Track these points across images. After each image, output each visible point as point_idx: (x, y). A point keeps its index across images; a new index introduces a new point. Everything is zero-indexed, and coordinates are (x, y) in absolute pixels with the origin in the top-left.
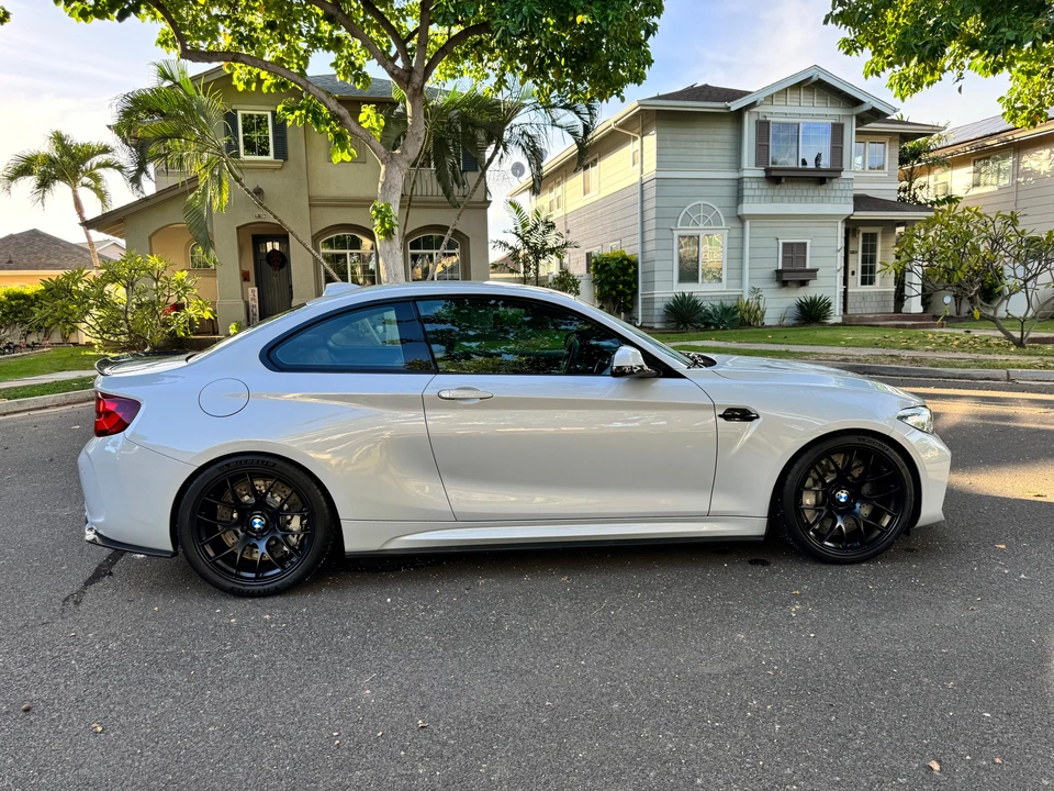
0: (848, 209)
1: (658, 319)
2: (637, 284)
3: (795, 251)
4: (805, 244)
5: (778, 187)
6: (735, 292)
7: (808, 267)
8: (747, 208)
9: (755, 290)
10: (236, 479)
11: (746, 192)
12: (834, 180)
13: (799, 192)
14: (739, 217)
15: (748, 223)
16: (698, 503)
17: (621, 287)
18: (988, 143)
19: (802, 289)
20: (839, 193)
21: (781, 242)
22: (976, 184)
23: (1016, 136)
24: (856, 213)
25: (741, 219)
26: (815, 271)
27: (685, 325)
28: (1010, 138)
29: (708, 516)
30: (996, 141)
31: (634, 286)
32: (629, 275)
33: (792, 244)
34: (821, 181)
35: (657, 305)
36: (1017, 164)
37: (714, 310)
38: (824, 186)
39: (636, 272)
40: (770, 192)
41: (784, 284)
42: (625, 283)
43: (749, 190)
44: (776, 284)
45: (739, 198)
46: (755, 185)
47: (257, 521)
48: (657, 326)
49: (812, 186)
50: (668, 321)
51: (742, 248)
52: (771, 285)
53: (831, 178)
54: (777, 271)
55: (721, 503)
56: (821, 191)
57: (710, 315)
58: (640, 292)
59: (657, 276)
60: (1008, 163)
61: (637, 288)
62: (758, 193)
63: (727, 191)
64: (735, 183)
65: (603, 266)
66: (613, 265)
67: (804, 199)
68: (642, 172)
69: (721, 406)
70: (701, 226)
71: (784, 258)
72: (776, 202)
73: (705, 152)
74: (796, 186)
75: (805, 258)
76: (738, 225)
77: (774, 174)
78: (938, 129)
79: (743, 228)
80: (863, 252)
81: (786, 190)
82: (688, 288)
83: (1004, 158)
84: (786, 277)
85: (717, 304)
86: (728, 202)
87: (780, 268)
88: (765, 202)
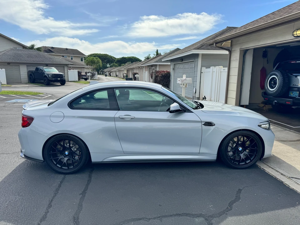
10: (61, 140)
16: (196, 150)
29: (199, 154)
47: (67, 152)
55: (203, 150)
69: (203, 122)
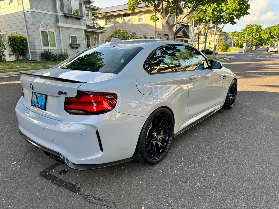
0: (85, 28)
1: (38, 58)
2: (27, 46)
3: (74, 38)
4: (76, 37)
5: (68, 19)
6: (60, 50)
7: (77, 43)
8: (61, 24)
9: (66, 49)
11: (59, 20)
12: (81, 19)
13: (73, 21)
14: (58, 27)
15: (61, 29)
17: (22, 47)
18: (108, 14)
19: (77, 49)
20: (83, 23)
21: (70, 35)
22: (106, 24)
23: (115, 13)
24: (87, 29)
25: (59, 28)
26: (80, 44)
27: (49, 60)
28: (113, 14)
30: (110, 14)
31: (26, 47)
32: (24, 43)
33: (73, 36)
34: (79, 19)
35: (37, 53)
36: (115, 20)
37: (56, 55)
38: (79, 20)
39: (26, 42)
40: (66, 21)
41: (73, 48)
42: (23, 46)
43: (60, 19)
44: (70, 48)
45: (57, 21)
46: (61, 18)
48: (38, 60)
49: (76, 20)
50: (42, 59)
51: (60, 37)
52: (69, 48)
53: (81, 18)
54: (70, 44)
56: (78, 21)
57: (55, 56)
58: (29, 49)
59: (36, 44)
60: (112, 20)
61: (28, 47)
62: (63, 20)
63: (53, 18)
64: (55, 16)
65: (14, 40)
66: (18, 39)
67: (75, 24)
68: (23, 9)
70: (47, 29)
71: (71, 40)
72: (68, 24)
73: (45, 5)
74: (72, 19)
75: (76, 41)
76: (58, 29)
77: (67, 15)
78: (100, 9)
79: (59, 30)
80: (87, 40)
81: (69, 20)
82: (47, 48)
83: (112, 19)
84: (73, 46)
85: (57, 53)
86: (54, 22)
87: (71, 43)
88: (65, 23)
